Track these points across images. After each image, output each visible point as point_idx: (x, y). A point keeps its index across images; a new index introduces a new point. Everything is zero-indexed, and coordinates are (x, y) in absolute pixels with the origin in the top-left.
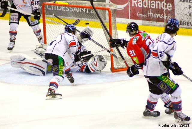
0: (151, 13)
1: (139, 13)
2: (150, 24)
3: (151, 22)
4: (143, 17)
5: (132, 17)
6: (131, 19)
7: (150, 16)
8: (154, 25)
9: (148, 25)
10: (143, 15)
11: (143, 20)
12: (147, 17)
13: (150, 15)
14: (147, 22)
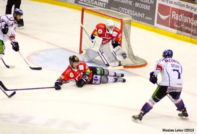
0: (183, 26)
1: (175, 24)
2: (182, 33)
3: (182, 32)
4: (178, 28)
5: (171, 26)
6: (170, 27)
7: (182, 28)
8: (184, 35)
9: (180, 34)
10: (178, 26)
11: (177, 30)
12: (180, 28)
13: (182, 26)
14: (180, 32)
